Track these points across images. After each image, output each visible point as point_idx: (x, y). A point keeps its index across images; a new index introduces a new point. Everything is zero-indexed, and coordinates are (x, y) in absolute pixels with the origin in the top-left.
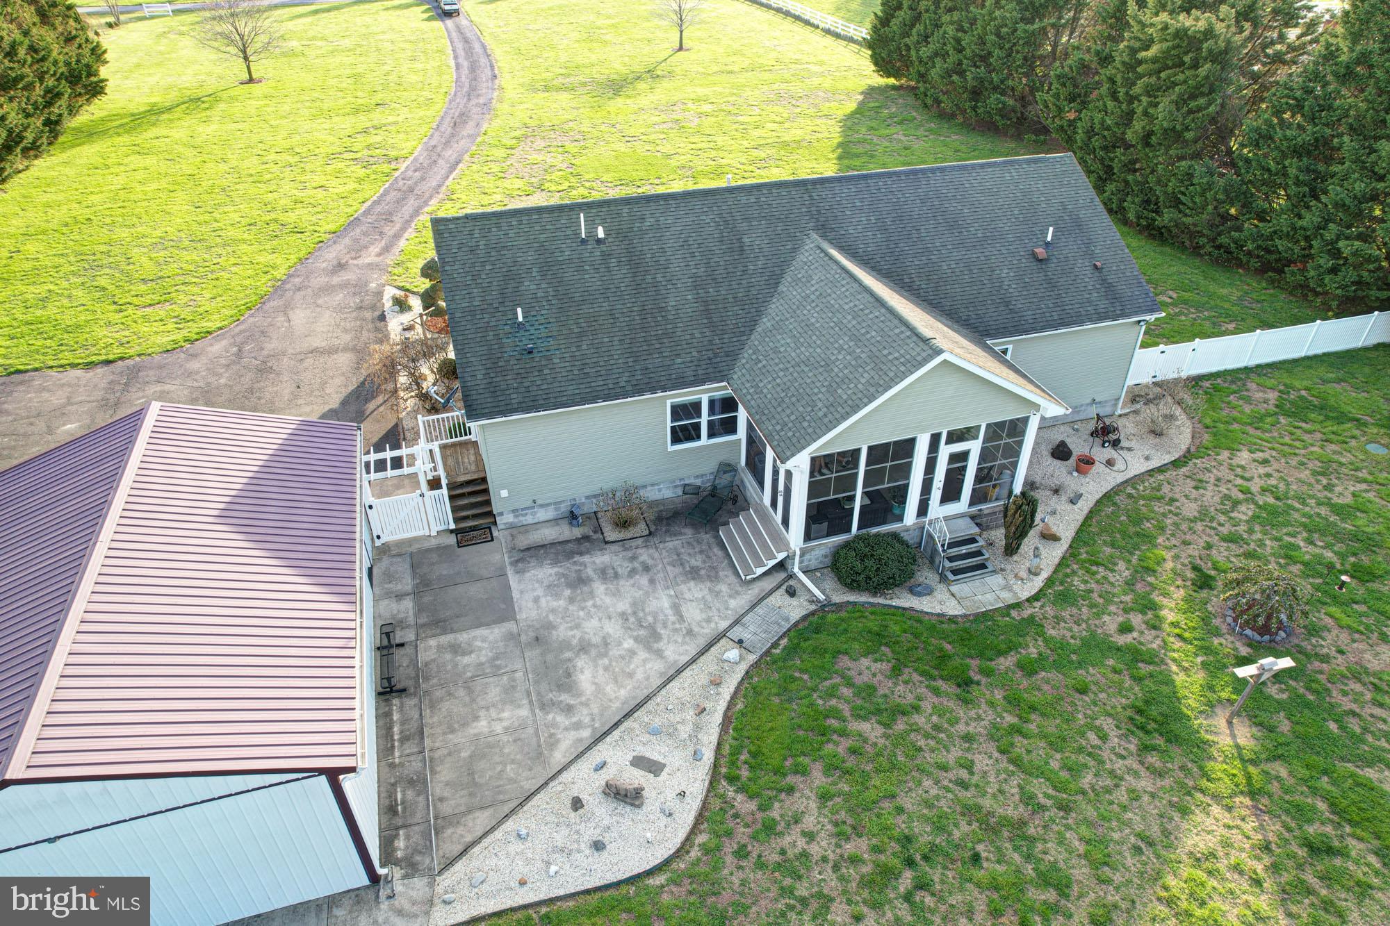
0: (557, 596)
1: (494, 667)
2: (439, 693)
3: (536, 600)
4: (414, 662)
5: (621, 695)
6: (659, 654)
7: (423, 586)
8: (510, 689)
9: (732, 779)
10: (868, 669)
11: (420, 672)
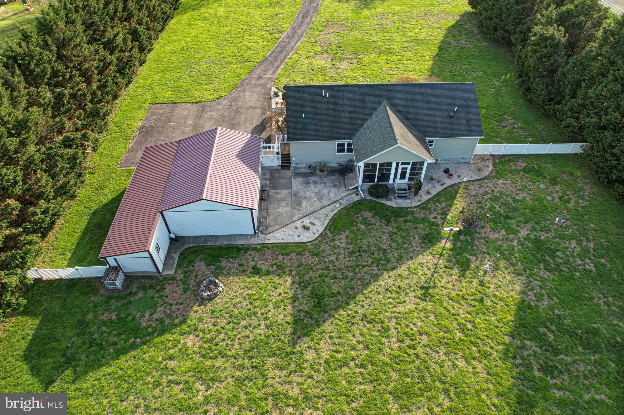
0: (302, 186)
1: (285, 198)
2: (272, 202)
3: (297, 186)
4: (268, 195)
5: (311, 209)
6: (321, 202)
7: (272, 178)
8: (287, 204)
9: (329, 230)
10: (368, 214)
11: (269, 197)
